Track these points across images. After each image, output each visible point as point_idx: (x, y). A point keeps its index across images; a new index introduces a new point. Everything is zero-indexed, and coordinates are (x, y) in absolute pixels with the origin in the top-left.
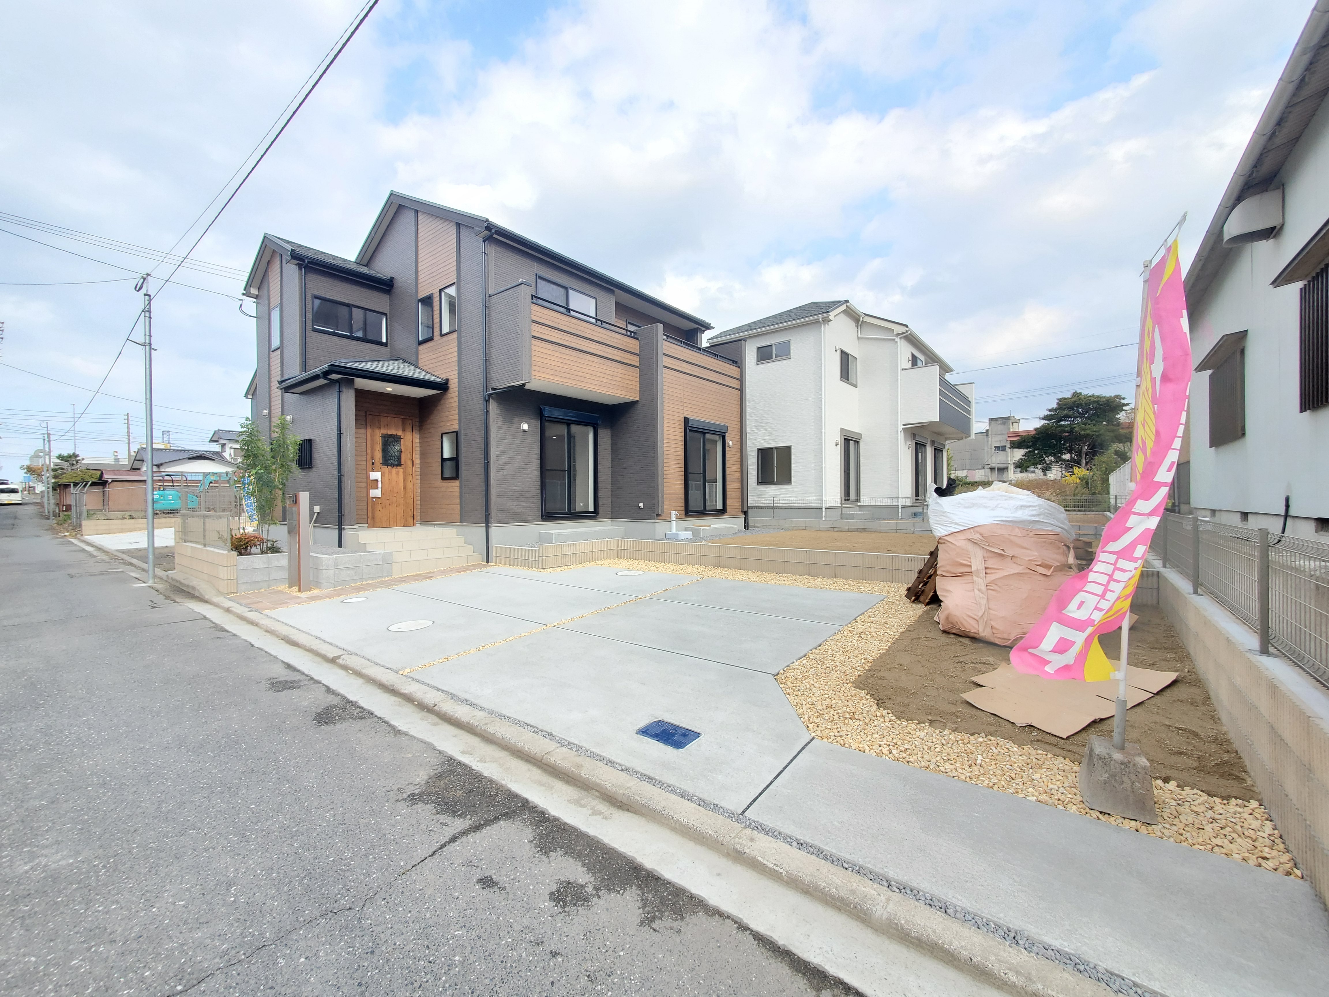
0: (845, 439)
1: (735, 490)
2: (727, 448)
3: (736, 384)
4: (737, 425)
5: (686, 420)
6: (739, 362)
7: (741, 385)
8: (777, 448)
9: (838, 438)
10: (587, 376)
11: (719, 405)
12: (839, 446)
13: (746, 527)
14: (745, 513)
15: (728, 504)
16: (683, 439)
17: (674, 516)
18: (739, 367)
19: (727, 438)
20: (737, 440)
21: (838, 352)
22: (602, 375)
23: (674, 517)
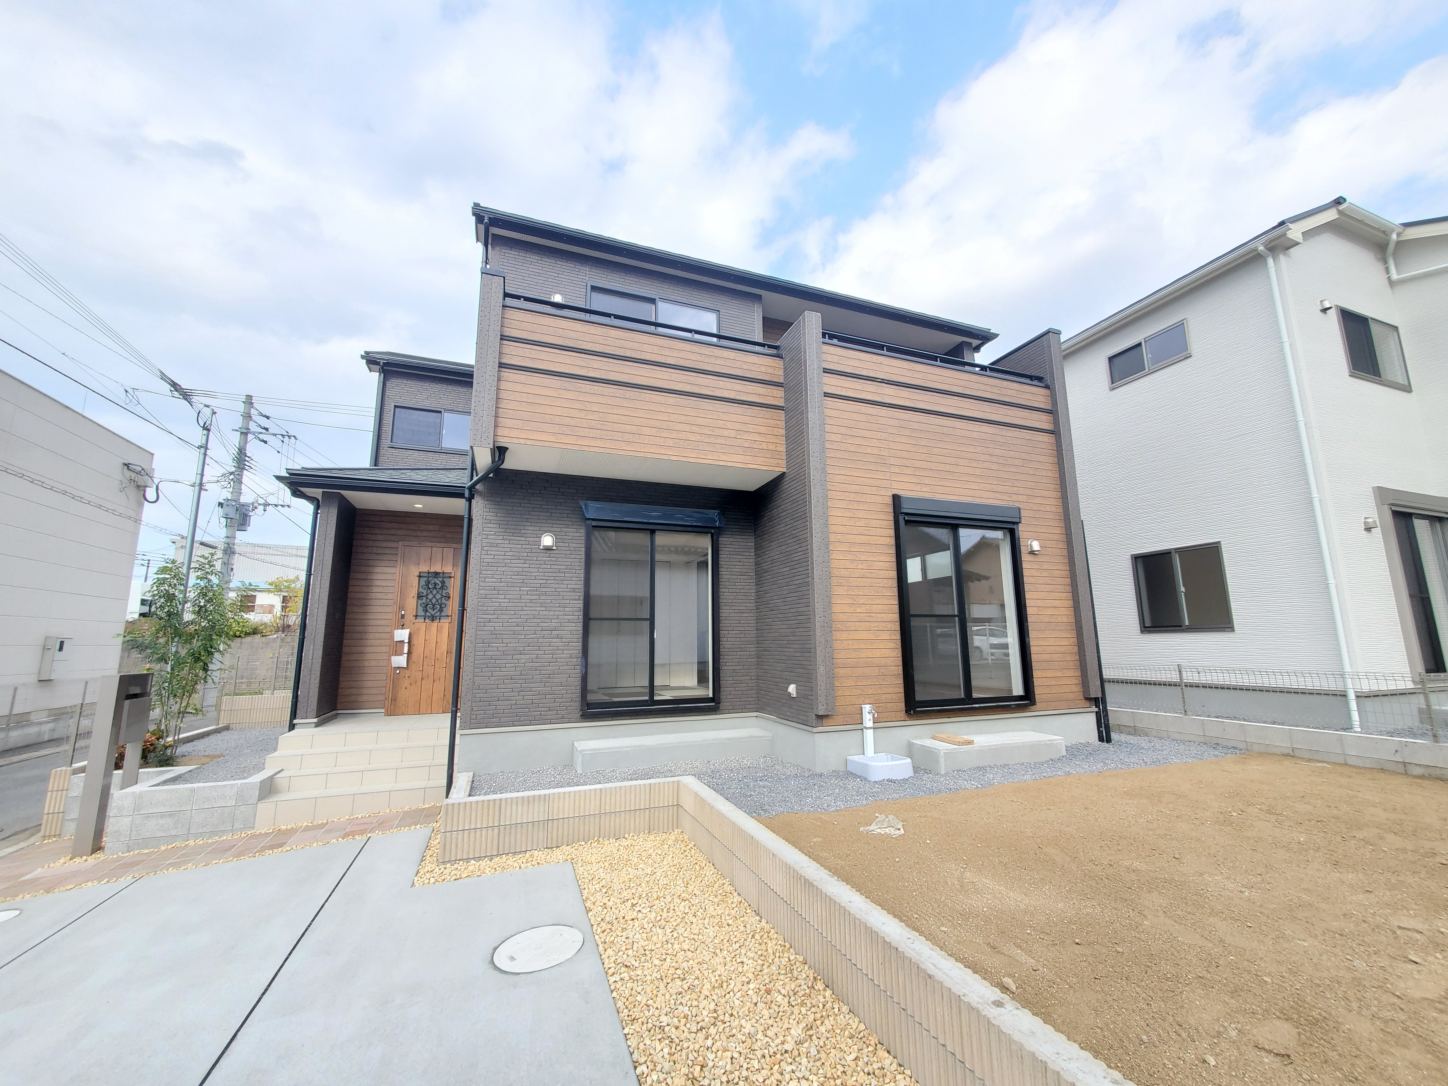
0: (1396, 514)
1: (1063, 649)
2: (1025, 557)
3: (1042, 421)
4: (1051, 504)
5: (896, 499)
6: (1047, 378)
7: (1056, 422)
8: (1184, 552)
9: (1371, 511)
10: (646, 431)
11: (994, 467)
12: (1377, 532)
13: (1105, 734)
14: (1099, 703)
15: (1037, 682)
16: (892, 541)
17: (870, 716)
18: (1047, 387)
19: (1023, 531)
20: (1056, 537)
21: (1333, 314)
22: (687, 428)
23: (868, 720)
